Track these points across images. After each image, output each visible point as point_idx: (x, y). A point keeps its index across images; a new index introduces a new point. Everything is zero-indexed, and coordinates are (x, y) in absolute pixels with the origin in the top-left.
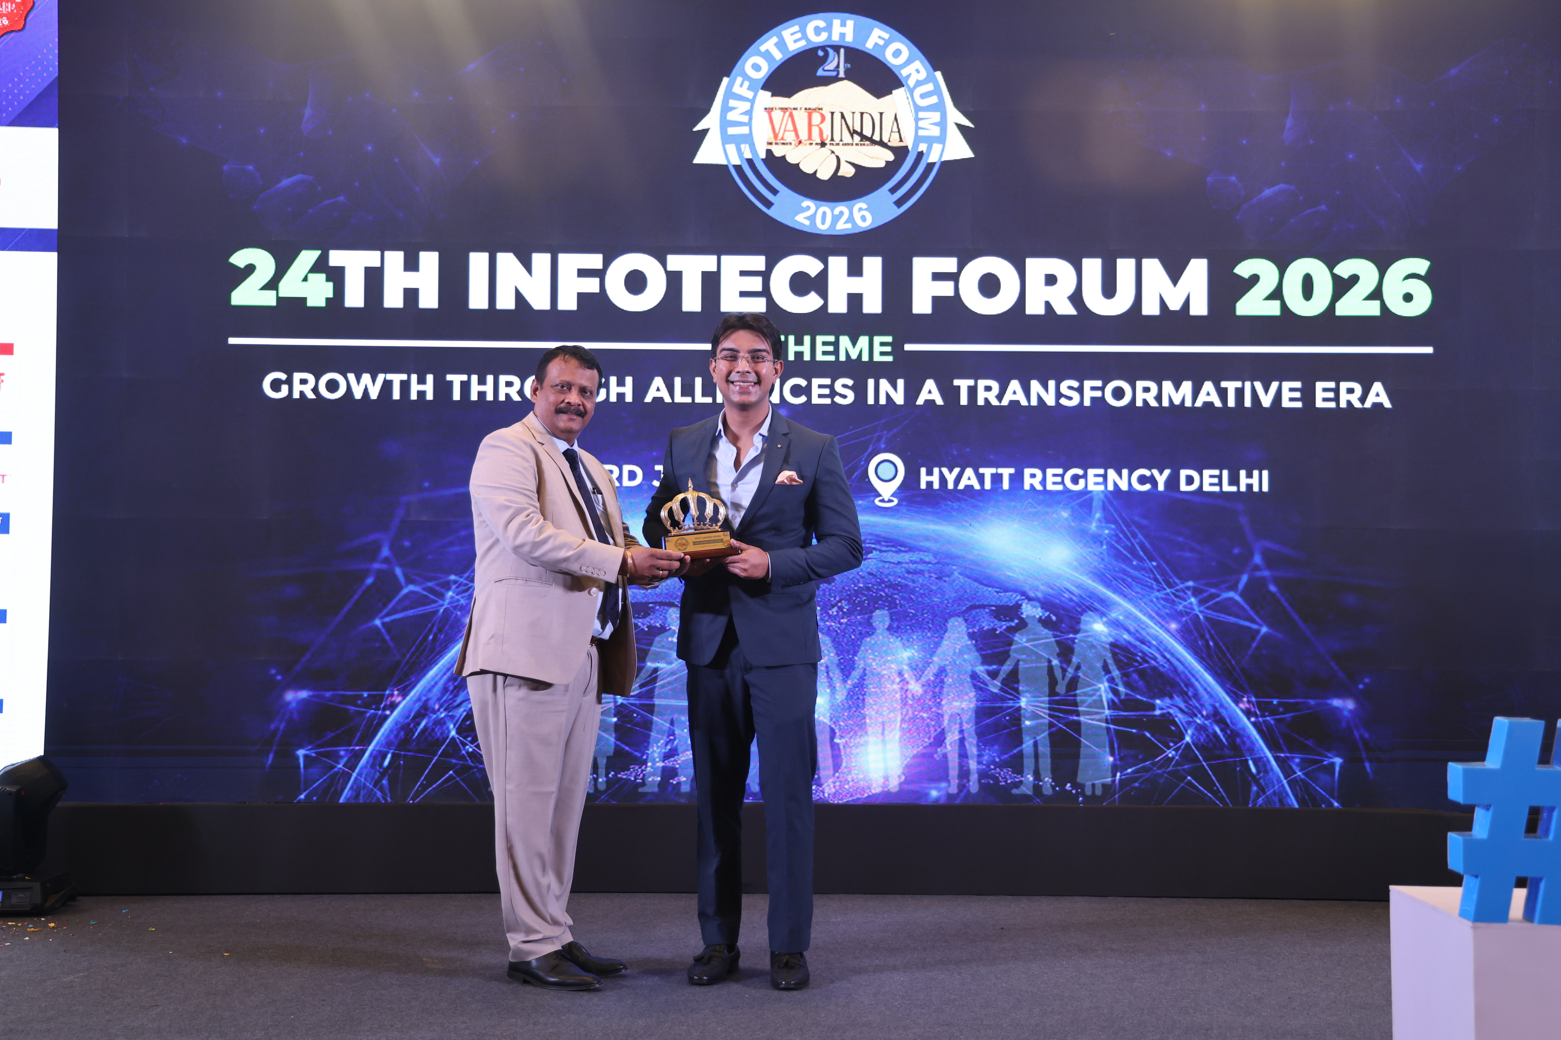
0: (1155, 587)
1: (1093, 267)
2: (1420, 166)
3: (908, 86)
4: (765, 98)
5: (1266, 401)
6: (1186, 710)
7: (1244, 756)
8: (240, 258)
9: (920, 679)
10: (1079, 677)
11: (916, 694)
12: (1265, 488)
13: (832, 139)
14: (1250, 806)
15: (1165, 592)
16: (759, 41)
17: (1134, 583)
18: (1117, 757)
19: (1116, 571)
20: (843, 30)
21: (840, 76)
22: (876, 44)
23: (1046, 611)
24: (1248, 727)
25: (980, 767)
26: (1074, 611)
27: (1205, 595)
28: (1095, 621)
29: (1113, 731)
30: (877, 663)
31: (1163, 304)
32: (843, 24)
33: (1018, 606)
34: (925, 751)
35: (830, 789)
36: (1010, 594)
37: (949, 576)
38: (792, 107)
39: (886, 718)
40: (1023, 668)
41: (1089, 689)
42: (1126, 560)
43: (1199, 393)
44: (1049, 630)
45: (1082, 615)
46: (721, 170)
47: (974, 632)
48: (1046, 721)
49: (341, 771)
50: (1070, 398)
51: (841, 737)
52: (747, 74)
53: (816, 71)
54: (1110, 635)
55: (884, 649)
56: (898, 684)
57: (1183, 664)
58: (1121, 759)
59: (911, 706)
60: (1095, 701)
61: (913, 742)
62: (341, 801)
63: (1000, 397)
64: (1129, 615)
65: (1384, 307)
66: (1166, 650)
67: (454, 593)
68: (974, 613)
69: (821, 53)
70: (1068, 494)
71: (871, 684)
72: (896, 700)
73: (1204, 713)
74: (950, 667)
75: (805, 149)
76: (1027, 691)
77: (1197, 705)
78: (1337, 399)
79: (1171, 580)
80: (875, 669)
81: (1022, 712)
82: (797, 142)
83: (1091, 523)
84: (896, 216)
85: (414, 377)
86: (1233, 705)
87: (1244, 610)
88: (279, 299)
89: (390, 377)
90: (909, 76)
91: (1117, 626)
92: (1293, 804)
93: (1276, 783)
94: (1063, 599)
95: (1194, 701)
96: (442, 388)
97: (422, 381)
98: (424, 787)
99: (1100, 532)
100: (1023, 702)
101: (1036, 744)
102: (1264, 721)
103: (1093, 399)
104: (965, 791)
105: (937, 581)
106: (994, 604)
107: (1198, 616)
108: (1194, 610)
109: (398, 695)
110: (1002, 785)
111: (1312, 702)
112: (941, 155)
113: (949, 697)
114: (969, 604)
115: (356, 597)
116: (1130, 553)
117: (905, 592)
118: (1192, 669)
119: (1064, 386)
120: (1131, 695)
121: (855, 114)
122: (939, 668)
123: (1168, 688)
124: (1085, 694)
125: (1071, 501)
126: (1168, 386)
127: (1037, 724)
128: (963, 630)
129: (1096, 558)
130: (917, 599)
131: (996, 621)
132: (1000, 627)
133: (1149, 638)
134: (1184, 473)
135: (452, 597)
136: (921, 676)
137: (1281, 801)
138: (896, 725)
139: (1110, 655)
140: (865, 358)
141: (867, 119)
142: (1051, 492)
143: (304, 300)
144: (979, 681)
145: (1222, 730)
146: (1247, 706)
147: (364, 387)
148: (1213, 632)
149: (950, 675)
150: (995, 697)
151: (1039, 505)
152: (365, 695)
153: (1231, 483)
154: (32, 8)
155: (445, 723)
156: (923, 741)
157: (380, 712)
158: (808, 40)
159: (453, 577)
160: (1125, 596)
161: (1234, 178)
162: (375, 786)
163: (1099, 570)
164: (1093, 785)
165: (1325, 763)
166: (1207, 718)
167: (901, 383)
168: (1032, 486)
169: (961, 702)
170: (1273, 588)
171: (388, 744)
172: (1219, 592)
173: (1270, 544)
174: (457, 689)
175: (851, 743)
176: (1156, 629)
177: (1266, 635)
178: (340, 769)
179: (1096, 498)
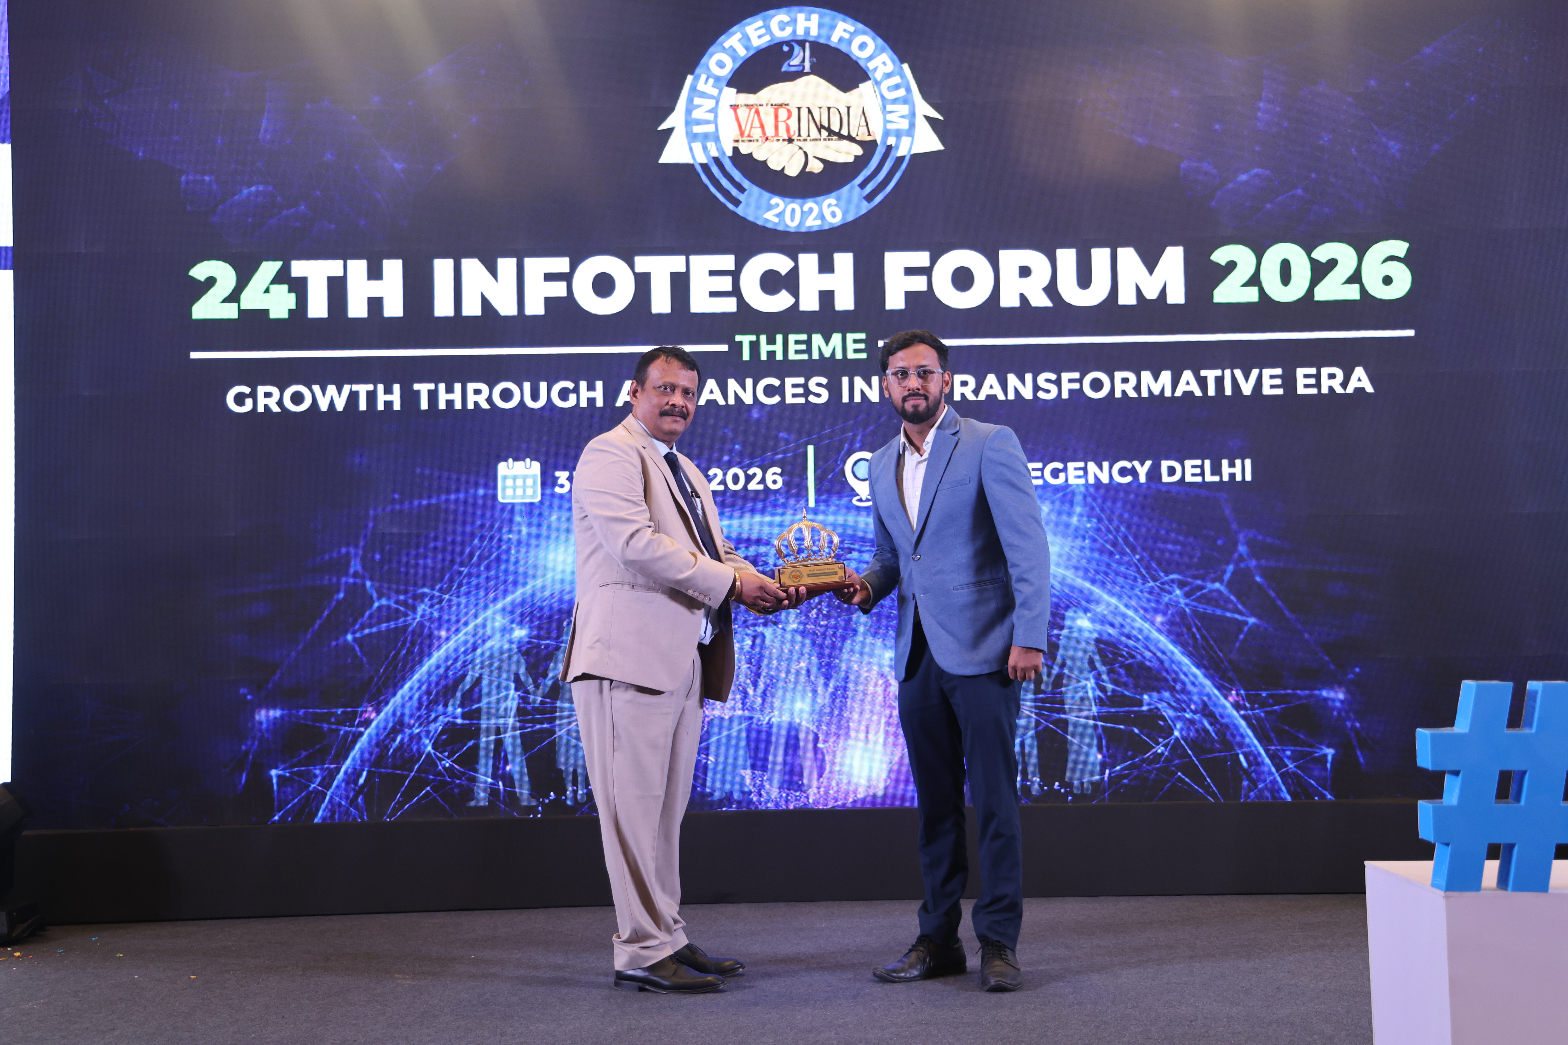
0: (1139, 580)
1: (1067, 257)
2: (1396, 147)
3: (875, 80)
4: (730, 95)
5: (1247, 389)
6: (1174, 704)
7: (1234, 750)
8: (200, 271)
10: (1065, 674)
12: (1248, 477)
13: (800, 135)
14: (1242, 800)
15: (1150, 585)
16: (723, 37)
17: (1117, 577)
18: (1106, 755)
19: (1099, 565)
20: (807, 24)
21: (805, 71)
22: (842, 38)
24: (1236, 719)
27: (1190, 587)
28: (1079, 617)
29: (1100, 727)
30: (859, 666)
31: (1139, 293)
32: (808, 18)
35: (815, 794)
38: (758, 103)
41: (1076, 685)
42: (1109, 554)
43: (1178, 382)
45: (1066, 611)
46: (687, 169)
48: (1033, 720)
49: (316, 791)
50: (1048, 391)
51: (824, 741)
52: (711, 71)
53: (781, 67)
54: (1095, 630)
55: (866, 650)
56: (881, 686)
57: (1169, 658)
58: (1110, 757)
60: (1082, 698)
62: (317, 820)
63: (976, 392)
64: (1113, 610)
65: (1363, 290)
66: (1152, 644)
67: (426, 605)
69: (785, 48)
70: (1049, 489)
71: (853, 687)
72: (879, 702)
73: (1193, 707)
77: (1185, 699)
78: (1318, 385)
79: (1155, 573)
80: (856, 671)
82: (764, 138)
83: (1072, 517)
85: (380, 388)
86: (1222, 698)
87: (1231, 601)
88: (241, 312)
89: (355, 387)
90: (875, 69)
91: (1103, 621)
92: (1285, 798)
93: (1267, 776)
95: (1182, 695)
96: (410, 398)
97: (388, 391)
98: (400, 804)
99: (1081, 526)
102: (1254, 714)
103: (1071, 391)
107: (1183, 609)
108: (1178, 602)
109: (372, 711)
111: (1302, 693)
112: (911, 148)
115: (327, 612)
116: (1112, 547)
118: (1179, 662)
119: (1041, 379)
120: (1118, 691)
121: (822, 109)
123: (1156, 683)
124: (1071, 691)
125: (1052, 495)
126: (1146, 376)
129: (1079, 552)
133: (1134, 633)
134: (1165, 464)
135: (424, 610)
138: (879, 728)
139: (1095, 651)
140: (839, 356)
141: (834, 114)
145: (1211, 724)
146: (1236, 699)
147: (330, 399)
148: (1199, 624)
152: (339, 712)
153: (1213, 473)
155: (420, 738)
157: (354, 729)
158: (772, 35)
159: (425, 590)
160: (1108, 590)
161: (1207, 164)
162: (351, 805)
163: (1082, 564)
164: (1082, 784)
165: (1317, 754)
170: (1259, 579)
171: (364, 762)
172: (1204, 584)
173: (1254, 534)
174: (432, 704)
175: (834, 747)
176: (1141, 624)
177: (1253, 626)
178: (315, 788)
179: (1076, 492)
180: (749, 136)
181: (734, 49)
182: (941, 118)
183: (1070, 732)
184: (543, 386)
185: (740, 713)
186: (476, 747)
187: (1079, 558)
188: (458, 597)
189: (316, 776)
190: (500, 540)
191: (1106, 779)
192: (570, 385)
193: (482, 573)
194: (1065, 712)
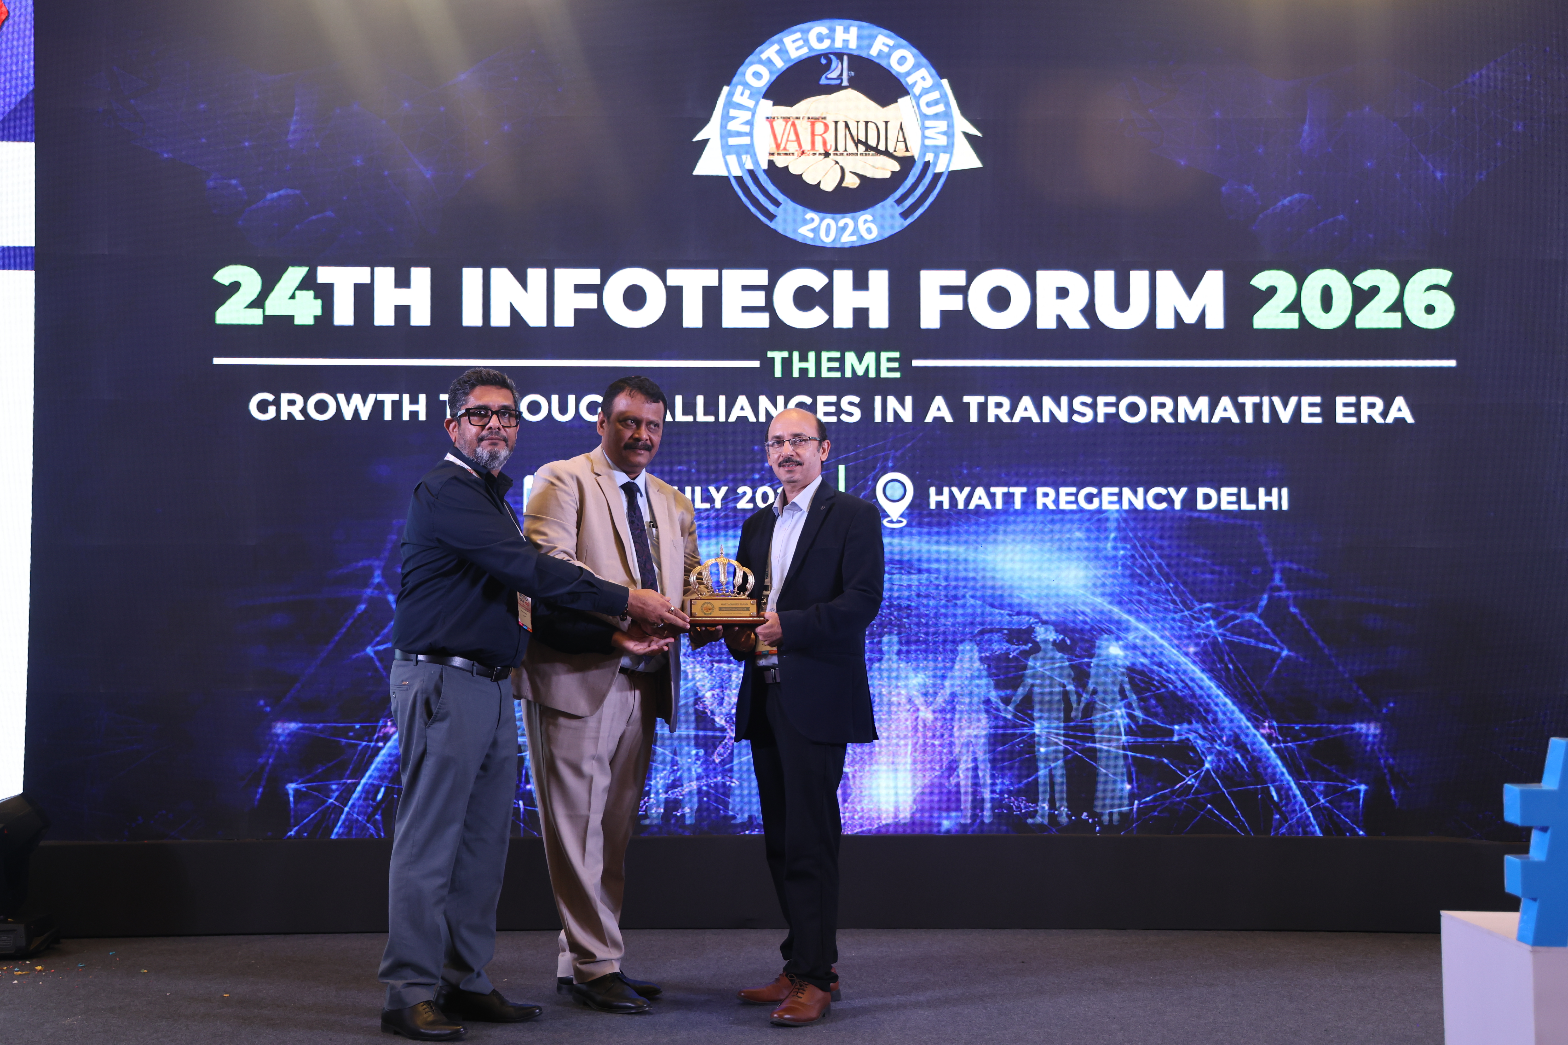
0: (1172, 608)
1: (1105, 279)
2: (1441, 174)
3: (914, 94)
4: (767, 107)
5: (1285, 416)
6: (1206, 736)
7: (1265, 784)
8: (224, 276)
9: (930, 705)
10: (1095, 702)
11: (927, 721)
12: (1285, 507)
13: (836, 149)
14: (1272, 835)
15: (1183, 614)
16: (760, 48)
17: (1150, 605)
18: (1135, 785)
19: (1132, 593)
20: (846, 37)
22: (881, 51)
23: (1061, 634)
24: (1268, 752)
25: (993, 796)
26: (1089, 634)
27: (1224, 616)
28: (1111, 645)
31: (1178, 317)
32: (846, 31)
33: (1031, 630)
34: (936, 780)
36: (1023, 616)
37: (959, 599)
38: (795, 116)
39: (896, 746)
40: (1038, 693)
41: (1106, 714)
42: (1141, 581)
43: (1216, 409)
44: (1063, 654)
45: (1097, 638)
46: (722, 181)
47: (986, 657)
48: (1061, 748)
49: (332, 806)
50: (1083, 415)
51: (850, 766)
53: (819, 80)
54: (1126, 658)
55: (894, 674)
56: (909, 710)
57: (1202, 688)
58: (1138, 787)
59: (922, 733)
60: (1112, 727)
61: (924, 771)
62: (333, 836)
63: (1011, 414)
64: (1145, 638)
65: (1405, 319)
66: (1185, 673)
68: (986, 637)
70: (1082, 514)
71: (881, 711)
72: (907, 727)
73: (1224, 739)
74: (962, 693)
75: (807, 159)
76: (1042, 718)
77: (1217, 730)
78: (1357, 414)
79: (1188, 601)
80: (884, 695)
81: (1037, 738)
82: (800, 152)
83: (1106, 543)
84: (902, 227)
85: (406, 397)
86: (1254, 730)
87: (1265, 632)
88: (265, 317)
89: (381, 397)
91: (1134, 649)
92: (1316, 833)
93: (1298, 810)
94: (1078, 622)
95: (1214, 727)
96: (435, 408)
97: (414, 401)
99: (1115, 553)
100: (1038, 729)
101: (1051, 772)
102: (1285, 747)
103: (1107, 416)
104: (978, 821)
105: (948, 604)
106: (1006, 627)
107: (1216, 638)
108: (1212, 632)
110: (1017, 815)
111: (1336, 727)
113: (962, 724)
114: (981, 628)
115: (347, 625)
116: (1146, 574)
117: (914, 616)
118: (1212, 693)
119: (1077, 403)
120: (1149, 721)
122: (950, 695)
123: (1187, 714)
124: (1101, 720)
125: (1085, 520)
126: (1183, 401)
127: (1053, 751)
128: (974, 655)
129: (1111, 579)
130: (927, 623)
131: (1009, 645)
132: (1014, 651)
133: (1166, 661)
134: (1201, 491)
136: (932, 702)
137: (1304, 830)
138: (907, 752)
139: (1127, 679)
140: (872, 374)
142: (1064, 512)
143: (292, 318)
144: (992, 707)
145: (1242, 756)
146: (1268, 731)
147: (354, 408)
148: (1232, 655)
149: (962, 701)
150: (1009, 724)
151: (1052, 525)
152: (358, 726)
153: (1249, 502)
154: (7, 17)
156: (935, 769)
157: (373, 744)
158: (810, 47)
160: (1141, 618)
161: (1249, 187)
162: (368, 821)
163: (1114, 591)
164: (1111, 814)
165: (1349, 790)
166: (1227, 744)
167: (909, 400)
168: (1044, 505)
169: (974, 729)
170: (1293, 610)
171: (382, 778)
172: (1238, 614)
173: (1290, 564)
175: (860, 771)
176: (1173, 653)
177: (1287, 658)
178: (331, 803)
179: (1110, 517)
180: (785, 149)
181: (771, 61)
182: (979, 134)
183: (1099, 761)
184: (572, 399)
187: (1111, 585)
189: (333, 791)
191: (1135, 810)
194: (1094, 741)
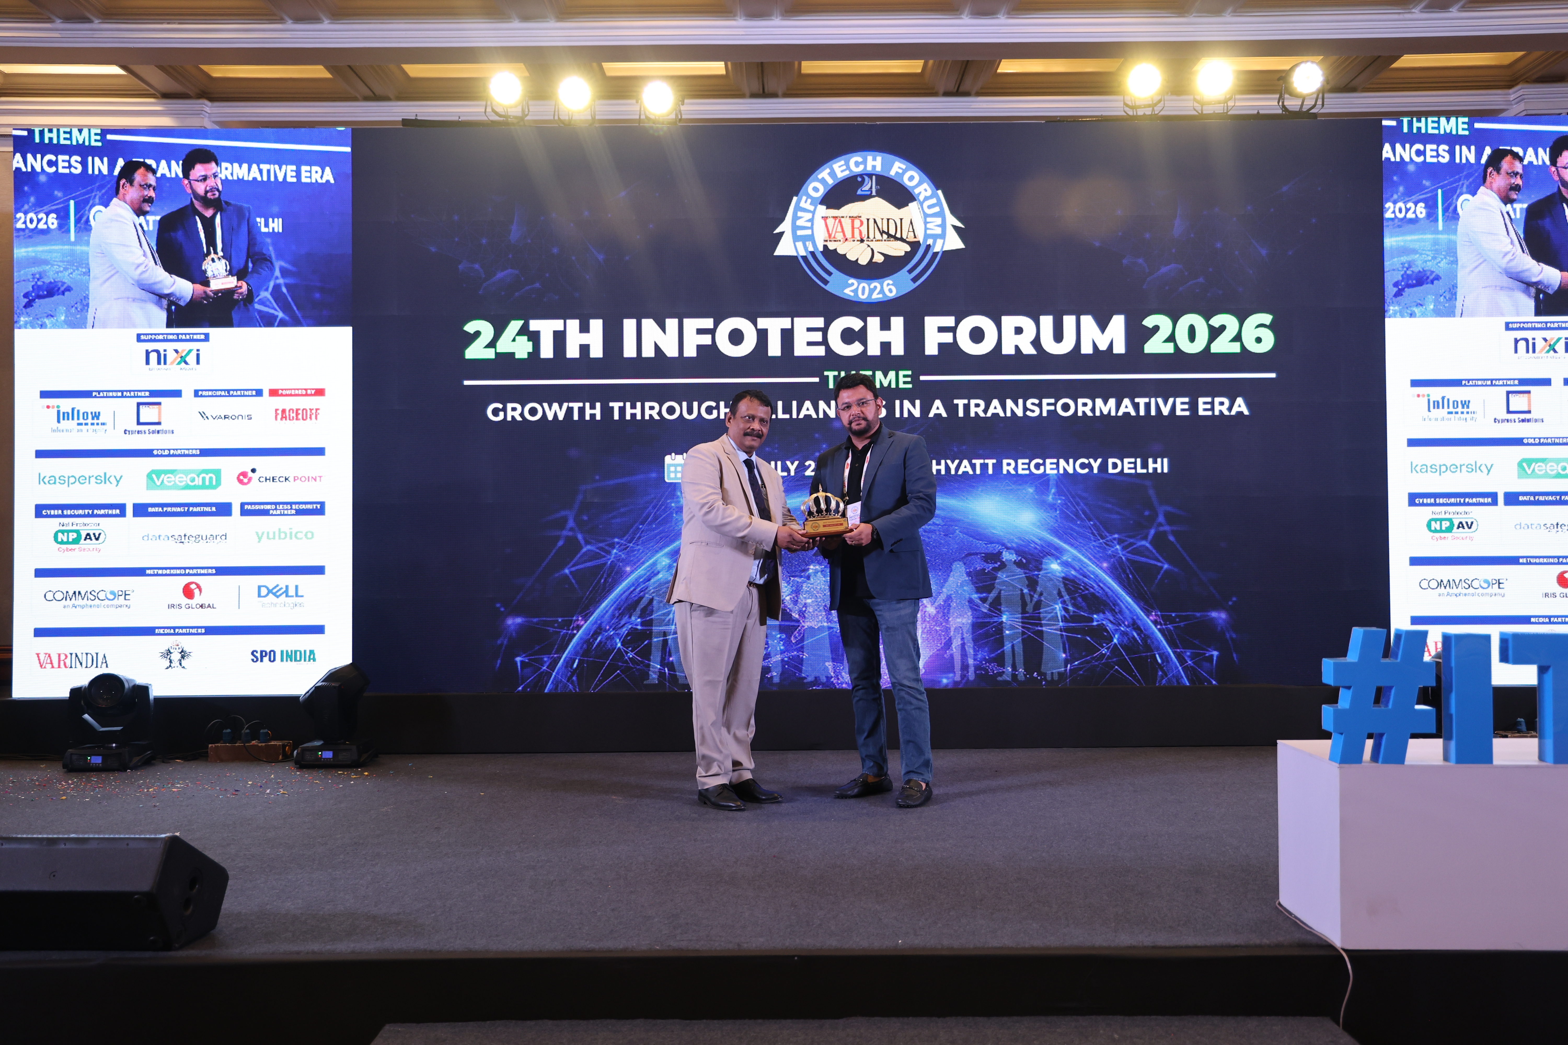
0: (1092, 538)
1: (1047, 321)
2: (1264, 251)
4: (822, 210)
5: (1166, 411)
6: (1114, 621)
7: (1153, 652)
8: (471, 327)
12: (1166, 471)
13: (868, 237)
14: (1157, 685)
15: (1099, 542)
17: (1078, 536)
19: (1065, 528)
20: (874, 163)
24: (1155, 632)
28: (1052, 563)
31: (1095, 346)
32: (874, 159)
34: (937, 652)
38: (841, 215)
42: (1072, 521)
43: (1120, 406)
46: (793, 259)
48: (1020, 631)
49: (545, 671)
54: (1062, 572)
57: (1112, 591)
61: (930, 647)
62: (546, 691)
64: (1075, 558)
65: (1243, 346)
66: (1100, 581)
67: (617, 550)
69: (859, 179)
70: (1033, 477)
73: (1126, 623)
77: (1121, 618)
78: (1212, 409)
79: (1103, 534)
83: (1048, 496)
85: (588, 405)
86: (1145, 617)
87: (1153, 554)
88: (496, 353)
89: (571, 405)
92: (1186, 684)
93: (1174, 668)
94: (1031, 548)
95: (1120, 615)
96: (607, 412)
97: (593, 407)
98: (601, 681)
99: (1054, 502)
102: (1166, 627)
103: (1048, 411)
105: (945, 537)
106: (983, 552)
107: (1121, 558)
108: (1119, 554)
109: (582, 620)
110: (991, 675)
111: (1198, 614)
114: (967, 552)
115: (552, 554)
116: (1075, 516)
118: (1118, 594)
119: (1029, 403)
120: (1077, 612)
123: (1102, 607)
124: (1046, 612)
125: (1035, 481)
126: (1099, 402)
129: (1052, 519)
131: (985, 564)
132: (988, 568)
133: (1088, 573)
134: (1111, 461)
135: (616, 553)
137: (1177, 681)
140: (893, 386)
141: (891, 223)
142: (1021, 475)
143: (513, 354)
145: (1138, 635)
146: (1155, 617)
147: (554, 412)
148: (1132, 568)
151: (1013, 484)
152: (560, 620)
153: (1142, 468)
155: (613, 638)
156: (937, 645)
157: (570, 632)
158: (851, 171)
159: (616, 540)
160: (1072, 545)
161: (1141, 261)
162: (568, 681)
163: (1054, 527)
164: (1052, 673)
165: (1207, 655)
167: (918, 402)
168: (1008, 471)
170: (1171, 538)
171: (576, 654)
173: (1169, 509)
174: (621, 616)
176: (1093, 567)
177: (1167, 570)
178: (545, 669)
179: (1052, 478)
180: (834, 237)
182: (963, 227)
184: (695, 404)
185: (825, 624)
186: (650, 644)
187: (1053, 523)
188: (638, 545)
189: (546, 662)
190: (666, 507)
192: (713, 404)
193: (654, 529)
194: (1041, 626)
